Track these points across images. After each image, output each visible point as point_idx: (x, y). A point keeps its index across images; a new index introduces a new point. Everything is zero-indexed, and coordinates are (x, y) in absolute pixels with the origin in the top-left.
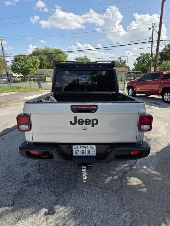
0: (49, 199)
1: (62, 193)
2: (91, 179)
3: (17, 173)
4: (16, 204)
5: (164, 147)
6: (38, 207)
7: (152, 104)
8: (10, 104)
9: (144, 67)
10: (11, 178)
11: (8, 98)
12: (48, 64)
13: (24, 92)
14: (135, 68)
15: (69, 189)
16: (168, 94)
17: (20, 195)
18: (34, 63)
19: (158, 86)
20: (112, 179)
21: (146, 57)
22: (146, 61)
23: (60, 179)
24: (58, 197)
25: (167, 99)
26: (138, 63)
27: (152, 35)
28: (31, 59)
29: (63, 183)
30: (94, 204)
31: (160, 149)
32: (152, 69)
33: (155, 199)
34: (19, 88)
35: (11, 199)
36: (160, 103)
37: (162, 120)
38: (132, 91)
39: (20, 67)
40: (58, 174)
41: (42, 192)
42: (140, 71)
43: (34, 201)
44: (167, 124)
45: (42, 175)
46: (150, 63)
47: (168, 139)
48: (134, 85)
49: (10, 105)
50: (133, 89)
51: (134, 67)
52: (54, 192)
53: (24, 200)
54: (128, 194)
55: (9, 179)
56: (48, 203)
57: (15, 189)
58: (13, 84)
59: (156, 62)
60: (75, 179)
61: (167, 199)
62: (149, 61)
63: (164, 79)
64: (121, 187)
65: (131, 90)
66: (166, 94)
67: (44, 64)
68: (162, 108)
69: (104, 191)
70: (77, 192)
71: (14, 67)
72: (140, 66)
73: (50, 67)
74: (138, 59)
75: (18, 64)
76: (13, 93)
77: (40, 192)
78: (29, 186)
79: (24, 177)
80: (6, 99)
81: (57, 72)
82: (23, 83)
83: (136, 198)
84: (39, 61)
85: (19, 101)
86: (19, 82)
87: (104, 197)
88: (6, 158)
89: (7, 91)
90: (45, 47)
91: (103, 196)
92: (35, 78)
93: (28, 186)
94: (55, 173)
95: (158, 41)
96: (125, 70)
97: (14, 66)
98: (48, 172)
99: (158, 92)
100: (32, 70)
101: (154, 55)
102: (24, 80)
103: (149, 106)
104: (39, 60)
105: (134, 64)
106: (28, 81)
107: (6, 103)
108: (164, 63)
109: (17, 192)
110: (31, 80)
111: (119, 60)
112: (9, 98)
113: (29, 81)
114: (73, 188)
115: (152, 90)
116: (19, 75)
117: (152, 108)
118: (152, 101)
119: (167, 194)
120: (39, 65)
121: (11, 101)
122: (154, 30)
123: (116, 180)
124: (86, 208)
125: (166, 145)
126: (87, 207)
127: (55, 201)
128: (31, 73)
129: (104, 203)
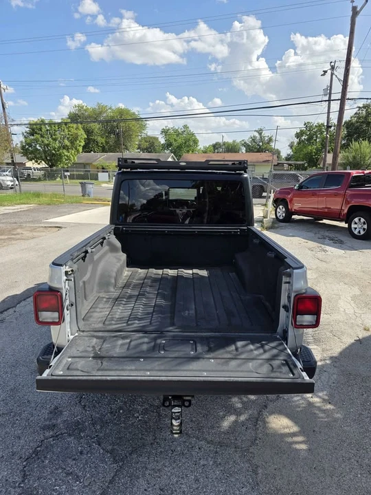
0: (100, 470)
1: (128, 455)
2: (192, 421)
3: (33, 405)
4: (29, 481)
5: (347, 345)
6: (75, 488)
7: (327, 241)
8: (18, 234)
9: (311, 153)
10: (19, 419)
11: (13, 220)
12: (103, 140)
13: (49, 204)
14: (292, 153)
15: (144, 445)
16: (360, 220)
17: (39, 458)
18: (73, 140)
19: (339, 200)
20: (236, 421)
21: (316, 132)
22: (316, 140)
23: (124, 421)
24: (120, 464)
25: (357, 230)
26: (299, 143)
27: (329, 85)
28: (66, 130)
29: (130, 430)
30: (197, 480)
31: (339, 350)
32: (329, 158)
33: (324, 469)
34: (38, 195)
35: (18, 469)
36: (342, 238)
37: (346, 281)
38: (284, 209)
39: (40, 146)
40: (121, 408)
41: (85, 452)
42: (303, 162)
43: (68, 474)
44: (356, 291)
45: (86, 410)
46: (323, 145)
47: (358, 326)
48: (289, 196)
49: (18, 236)
50: (286, 205)
51: (290, 151)
52: (112, 452)
53: (47, 471)
54: (269, 456)
55: (15, 419)
56: (99, 479)
57: (26, 444)
58: (27, 186)
59: (338, 143)
60: (156, 422)
61: (349, 469)
62: (323, 141)
63: (352, 186)
64: (254, 442)
65: (281, 207)
66: (356, 220)
67: (94, 140)
68: (348, 251)
69: (218, 450)
70: (161, 452)
71: (27, 147)
72: (302, 150)
73: (106, 147)
74: (298, 135)
75: (37, 140)
76: (25, 207)
77: (81, 453)
78: (57, 436)
79: (47, 417)
80: (10, 223)
81: (122, 182)
82: (48, 183)
83: (284, 466)
84: (83, 135)
85: (39, 227)
86: (39, 180)
87: (217, 464)
88: (9, 370)
89: (12, 202)
90: (96, 104)
91: (215, 462)
92: (75, 173)
93: (55, 437)
94: (113, 406)
95: (343, 100)
96: (270, 159)
97: (28, 144)
98: (100, 404)
99: (340, 214)
100: (68, 154)
101: (333, 128)
102: (50, 175)
103: (319, 245)
104: (83, 133)
105: (291, 146)
106: (58, 179)
107: (10, 232)
108: (355, 145)
109: (31, 451)
110: (65, 177)
111: (257, 134)
112: (17, 220)
113: (61, 178)
114: (151, 444)
115: (326, 210)
116: (39, 164)
117: (325, 251)
118: (327, 234)
119: (350, 459)
120: (83, 143)
121: (21, 227)
122: (334, 76)
123: (243, 424)
124: (178, 491)
125: (353, 341)
126: (181, 488)
127: (112, 475)
128: (66, 160)
129: (216, 478)
